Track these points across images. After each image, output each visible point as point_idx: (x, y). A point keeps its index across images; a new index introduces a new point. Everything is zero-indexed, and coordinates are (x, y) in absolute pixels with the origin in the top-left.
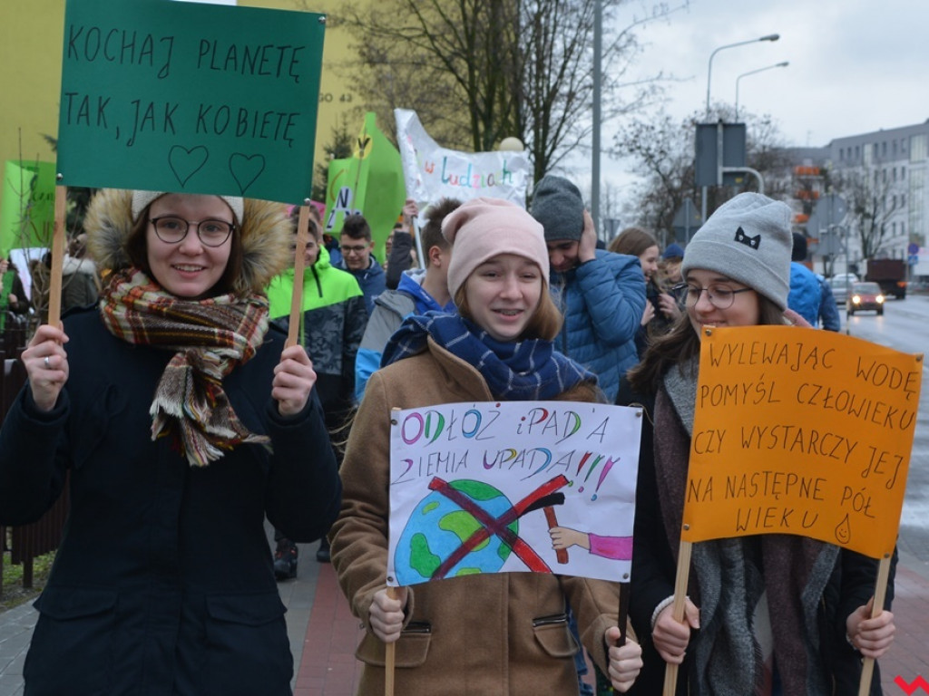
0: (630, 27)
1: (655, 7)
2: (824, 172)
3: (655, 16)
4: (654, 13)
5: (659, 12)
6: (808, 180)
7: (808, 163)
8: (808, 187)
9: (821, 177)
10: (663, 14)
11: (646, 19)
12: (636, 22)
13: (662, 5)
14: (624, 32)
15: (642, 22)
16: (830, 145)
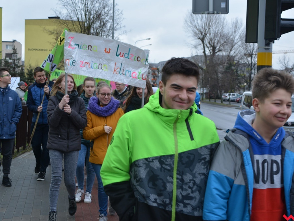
0: (118, 36)
1: (124, 31)
2: (158, 69)
3: (124, 33)
4: (123, 32)
5: (124, 32)
6: (155, 71)
7: (154, 67)
8: (154, 72)
9: (157, 70)
10: (125, 33)
11: (122, 34)
12: (119, 35)
13: (125, 31)
14: (117, 37)
15: (121, 35)
16: (159, 63)
